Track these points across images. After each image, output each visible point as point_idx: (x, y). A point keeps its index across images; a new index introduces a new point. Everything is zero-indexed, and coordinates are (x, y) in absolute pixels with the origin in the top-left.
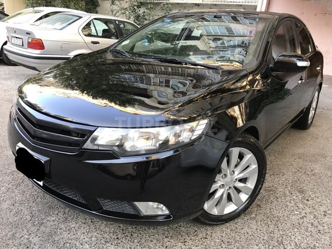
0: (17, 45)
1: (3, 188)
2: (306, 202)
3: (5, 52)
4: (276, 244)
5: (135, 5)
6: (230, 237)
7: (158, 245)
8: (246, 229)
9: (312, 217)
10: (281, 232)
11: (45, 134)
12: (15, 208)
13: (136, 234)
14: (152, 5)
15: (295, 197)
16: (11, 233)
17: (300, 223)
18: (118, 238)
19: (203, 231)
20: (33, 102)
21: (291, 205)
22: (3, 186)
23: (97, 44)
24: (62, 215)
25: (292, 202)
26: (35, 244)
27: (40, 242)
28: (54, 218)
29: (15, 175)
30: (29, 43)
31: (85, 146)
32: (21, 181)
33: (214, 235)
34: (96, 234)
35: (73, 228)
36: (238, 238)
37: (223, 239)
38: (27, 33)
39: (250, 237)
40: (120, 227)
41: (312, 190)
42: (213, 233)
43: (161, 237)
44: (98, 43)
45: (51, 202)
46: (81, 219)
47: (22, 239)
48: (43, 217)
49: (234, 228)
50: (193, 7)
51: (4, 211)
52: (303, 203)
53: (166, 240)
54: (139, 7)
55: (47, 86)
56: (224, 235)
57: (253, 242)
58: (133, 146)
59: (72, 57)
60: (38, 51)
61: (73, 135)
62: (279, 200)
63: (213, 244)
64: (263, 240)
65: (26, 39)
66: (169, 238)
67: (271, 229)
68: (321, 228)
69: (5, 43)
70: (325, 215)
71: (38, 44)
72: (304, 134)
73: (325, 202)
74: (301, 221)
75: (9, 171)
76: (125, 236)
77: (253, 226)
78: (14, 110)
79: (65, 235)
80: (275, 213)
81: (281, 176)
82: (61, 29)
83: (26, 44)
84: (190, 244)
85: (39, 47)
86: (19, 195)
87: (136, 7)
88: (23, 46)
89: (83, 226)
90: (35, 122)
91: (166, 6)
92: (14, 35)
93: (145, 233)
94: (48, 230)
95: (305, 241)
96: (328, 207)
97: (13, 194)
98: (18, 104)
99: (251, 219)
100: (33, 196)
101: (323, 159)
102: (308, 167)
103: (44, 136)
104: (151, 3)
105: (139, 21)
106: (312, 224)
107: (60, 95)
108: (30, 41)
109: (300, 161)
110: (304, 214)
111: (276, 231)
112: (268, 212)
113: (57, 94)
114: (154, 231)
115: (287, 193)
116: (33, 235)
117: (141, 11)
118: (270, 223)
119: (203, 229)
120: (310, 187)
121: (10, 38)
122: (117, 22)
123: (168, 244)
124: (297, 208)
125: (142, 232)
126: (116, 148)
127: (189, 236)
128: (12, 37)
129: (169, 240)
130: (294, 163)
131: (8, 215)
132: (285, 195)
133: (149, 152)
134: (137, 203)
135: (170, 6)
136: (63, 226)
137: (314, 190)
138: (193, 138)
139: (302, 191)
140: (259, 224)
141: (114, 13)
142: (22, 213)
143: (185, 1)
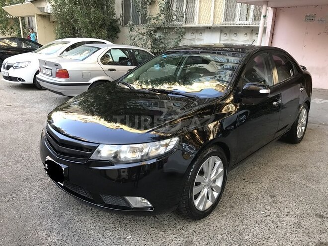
0: (47, 75)
1: (34, 191)
2: (274, 204)
3: (37, 80)
4: (237, 234)
5: (152, 30)
6: (202, 229)
7: (144, 232)
8: (216, 223)
9: (275, 216)
10: (244, 226)
11: (66, 149)
12: (42, 205)
13: (129, 225)
14: (167, 30)
15: (265, 201)
16: (39, 222)
17: (263, 220)
18: (115, 227)
20: (57, 126)
23: (113, 70)
24: (76, 210)
25: (262, 204)
26: (55, 229)
27: (59, 228)
30: (56, 72)
31: (91, 158)
33: (189, 227)
34: (99, 224)
35: (83, 220)
36: (208, 230)
37: (196, 230)
38: (56, 65)
39: (217, 229)
40: (118, 219)
41: (283, 195)
42: (189, 225)
43: (147, 227)
44: (115, 70)
45: (69, 201)
46: (89, 214)
47: (47, 226)
48: (62, 211)
49: (206, 223)
50: (204, 30)
51: (35, 207)
52: (271, 205)
53: (151, 229)
54: (155, 32)
55: (71, 113)
57: (219, 232)
58: (125, 157)
59: (92, 83)
60: (63, 80)
61: (85, 150)
62: (251, 203)
63: (187, 233)
64: (228, 231)
65: (55, 70)
66: (154, 228)
67: (236, 224)
68: (280, 224)
69: (38, 72)
70: (287, 215)
71: (64, 74)
72: (293, 148)
73: (291, 205)
74: (264, 219)
76: (121, 226)
77: (222, 222)
78: (45, 132)
79: (77, 224)
80: (244, 212)
81: (259, 184)
82: (83, 60)
83: (54, 74)
84: (169, 233)
85: (65, 76)
86: (46, 196)
87: (152, 32)
88: (52, 75)
89: (91, 218)
90: (58, 141)
91: (180, 30)
92: (45, 66)
93: (136, 224)
94: (65, 220)
95: (262, 233)
96: (292, 209)
97: (41, 195)
98: (47, 128)
99: (223, 216)
100: (56, 196)
101: (303, 170)
102: (287, 176)
103: (66, 151)
104: (165, 28)
105: (156, 45)
106: (273, 221)
107: (81, 121)
108: (58, 71)
109: (281, 171)
110: (269, 214)
111: (240, 225)
112: (238, 211)
113: (78, 120)
114: (143, 223)
115: (260, 197)
116: (54, 223)
117: (157, 35)
118: (237, 219)
119: (181, 223)
120: (282, 193)
121: (42, 68)
122: (131, 50)
124: (264, 209)
125: (134, 224)
126: (112, 159)
127: (169, 227)
128: (44, 68)
130: (274, 173)
131: (37, 210)
132: (257, 199)
133: (135, 161)
134: (127, 198)
135: (183, 30)
136: (76, 218)
137: (285, 195)
138: (167, 151)
139: (273, 196)
140: (228, 220)
141: (132, 38)
142: (47, 209)
143: (197, 25)
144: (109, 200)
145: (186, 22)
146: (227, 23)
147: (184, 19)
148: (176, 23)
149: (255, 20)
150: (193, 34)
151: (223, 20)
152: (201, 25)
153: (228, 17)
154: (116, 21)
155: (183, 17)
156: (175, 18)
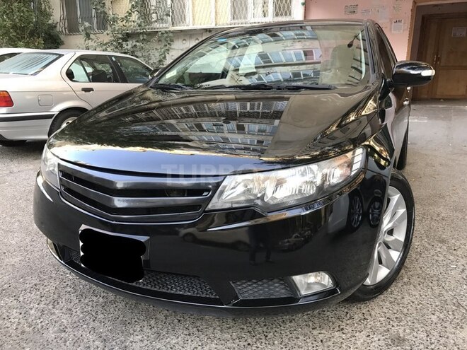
1: (33, 312)
2: (454, 252)
4: (454, 308)
5: (120, 38)
6: (395, 312)
7: (308, 340)
8: (407, 297)
10: (450, 293)
12: (69, 335)
13: (272, 334)
14: (145, 36)
15: (439, 250)
18: (249, 344)
19: (357, 311)
21: (440, 259)
22: (31, 309)
23: (90, 91)
24: (148, 330)
25: (439, 255)
28: (140, 337)
29: (41, 289)
31: (210, 207)
32: (56, 296)
33: (373, 313)
34: (214, 345)
35: (176, 345)
36: (405, 311)
37: (388, 315)
40: (243, 329)
41: (453, 237)
42: (371, 311)
43: (306, 330)
44: (92, 90)
45: (122, 316)
48: (122, 338)
49: (393, 300)
50: (203, 33)
52: (452, 254)
53: (315, 332)
54: (125, 40)
56: (385, 310)
57: (425, 311)
59: (56, 113)
60: (4, 110)
64: (436, 306)
66: (318, 328)
67: (437, 292)
71: (3, 99)
75: (28, 286)
76: (257, 340)
77: (414, 293)
80: (429, 271)
82: (34, 75)
84: (350, 331)
86: (65, 316)
87: (121, 41)
89: (189, 338)
91: (166, 35)
93: (281, 330)
97: (53, 317)
99: (406, 284)
100: (88, 312)
102: (431, 211)
104: (142, 33)
110: (462, 267)
111: (444, 292)
112: (420, 272)
114: (292, 324)
115: (427, 245)
117: (130, 45)
118: (431, 284)
119: (355, 309)
120: (449, 234)
122: (113, 58)
123: (321, 337)
124: (450, 261)
125: (277, 330)
126: (258, 202)
127: (342, 322)
129: (319, 332)
132: (427, 249)
135: (171, 34)
137: (456, 236)
138: (353, 174)
140: (419, 288)
142: (85, 340)
143: (191, 27)
144: (248, 291)
145: (173, 24)
146: (236, 21)
147: (170, 18)
148: (157, 25)
149: (277, 15)
150: (184, 42)
151: (230, 17)
152: (198, 27)
153: (237, 13)
154: (53, 27)
155: (168, 15)
156: (154, 16)
